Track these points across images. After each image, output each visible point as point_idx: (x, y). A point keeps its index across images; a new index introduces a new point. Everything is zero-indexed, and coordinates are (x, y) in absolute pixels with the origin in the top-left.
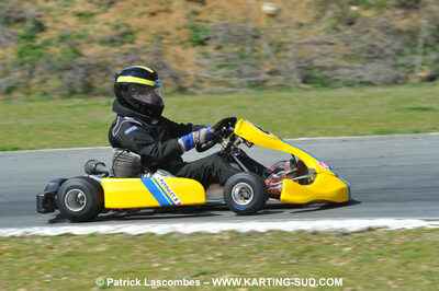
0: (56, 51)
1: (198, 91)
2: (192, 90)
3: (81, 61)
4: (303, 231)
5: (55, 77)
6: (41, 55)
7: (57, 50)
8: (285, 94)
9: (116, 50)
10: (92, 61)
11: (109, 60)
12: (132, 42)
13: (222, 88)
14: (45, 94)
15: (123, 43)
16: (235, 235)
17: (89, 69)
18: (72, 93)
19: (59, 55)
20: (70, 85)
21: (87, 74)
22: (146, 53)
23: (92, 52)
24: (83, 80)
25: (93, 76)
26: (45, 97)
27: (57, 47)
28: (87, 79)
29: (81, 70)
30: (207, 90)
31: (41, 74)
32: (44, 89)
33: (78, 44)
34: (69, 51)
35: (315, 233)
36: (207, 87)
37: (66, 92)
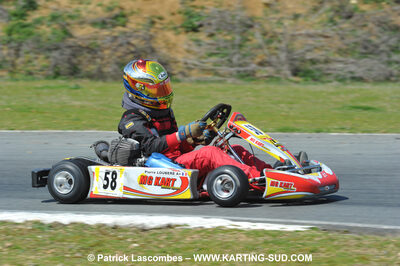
0: (46, 30)
1: (186, 79)
2: (179, 77)
3: (70, 41)
4: (104, 225)
5: (42, 57)
6: (30, 34)
7: (48, 30)
8: (272, 86)
9: (105, 32)
10: (80, 43)
11: (99, 42)
12: (124, 26)
13: (210, 77)
14: (30, 73)
15: (114, 26)
16: (38, 225)
17: (77, 50)
18: (57, 75)
19: (49, 35)
20: (55, 66)
21: (74, 55)
22: (137, 37)
23: (82, 33)
24: (69, 61)
25: (80, 58)
26: (30, 77)
27: (49, 26)
28: (75, 61)
29: (68, 51)
30: (193, 78)
31: (27, 53)
32: (29, 68)
33: (68, 24)
34: (59, 32)
35: (115, 228)
36: (195, 74)
37: (51, 73)
